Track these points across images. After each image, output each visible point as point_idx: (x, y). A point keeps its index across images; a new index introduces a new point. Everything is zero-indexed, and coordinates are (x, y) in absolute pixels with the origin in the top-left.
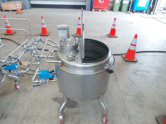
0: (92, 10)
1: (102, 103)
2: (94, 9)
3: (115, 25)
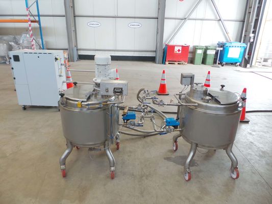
0: (165, 63)
1: (231, 154)
2: (169, 61)
3: (209, 80)
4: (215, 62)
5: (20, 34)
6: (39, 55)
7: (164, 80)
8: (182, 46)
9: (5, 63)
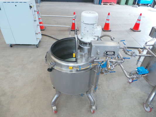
0: (101, 4)
2: (103, 2)
3: (140, 20)
7: (109, 20)
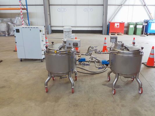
0: (108, 34)
1: (138, 79)
2: (111, 33)
4: (142, 33)
5: (15, 17)
6: (31, 29)
7: (106, 43)
8: (120, 23)
9: (5, 36)
